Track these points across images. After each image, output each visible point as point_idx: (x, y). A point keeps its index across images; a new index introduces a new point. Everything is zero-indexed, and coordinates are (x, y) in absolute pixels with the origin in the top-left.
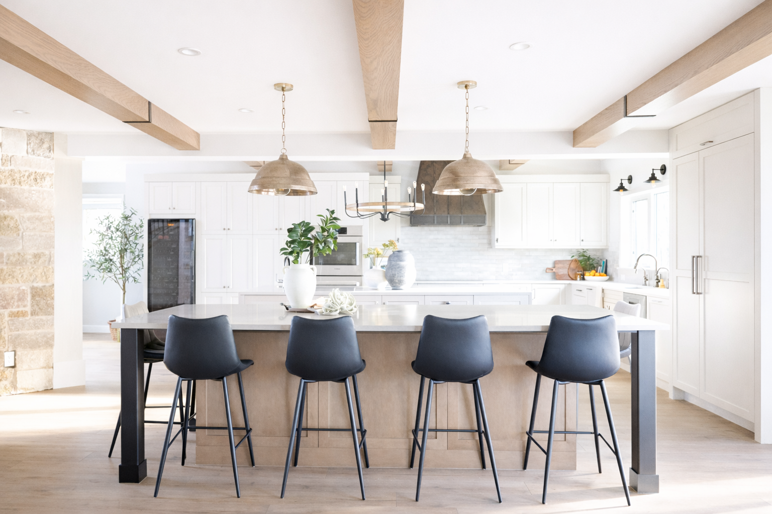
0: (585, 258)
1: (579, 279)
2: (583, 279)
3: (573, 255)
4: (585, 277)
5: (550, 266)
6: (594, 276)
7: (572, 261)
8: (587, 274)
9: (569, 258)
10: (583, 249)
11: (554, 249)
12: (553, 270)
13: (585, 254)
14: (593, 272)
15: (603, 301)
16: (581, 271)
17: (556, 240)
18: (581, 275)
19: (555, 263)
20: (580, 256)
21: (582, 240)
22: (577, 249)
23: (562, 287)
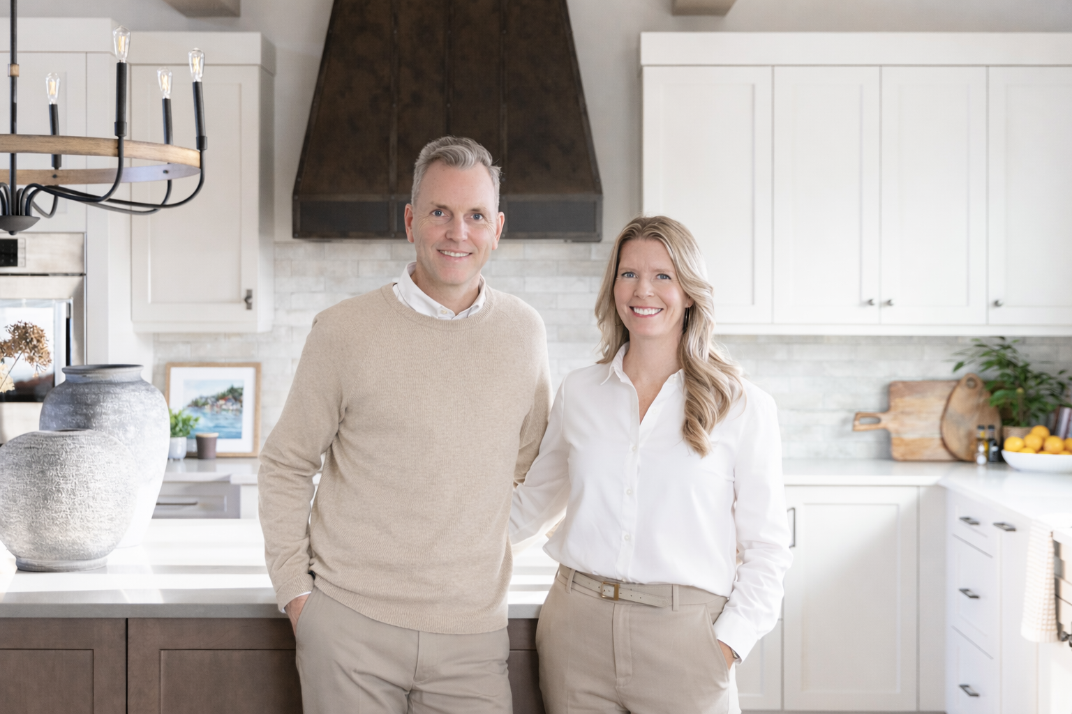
0: (1009, 371)
1: (981, 459)
2: (998, 460)
3: (960, 359)
4: (1006, 454)
5: (871, 402)
6: (1042, 449)
7: (958, 381)
8: (1013, 441)
9: (944, 371)
10: (1002, 338)
11: (889, 338)
12: (879, 421)
13: (1009, 354)
14: (1040, 431)
15: (1057, 596)
16: (991, 427)
17: (889, 303)
18: (990, 441)
19: (891, 391)
20: (989, 364)
21: (996, 304)
22: (975, 339)
23: (906, 498)
